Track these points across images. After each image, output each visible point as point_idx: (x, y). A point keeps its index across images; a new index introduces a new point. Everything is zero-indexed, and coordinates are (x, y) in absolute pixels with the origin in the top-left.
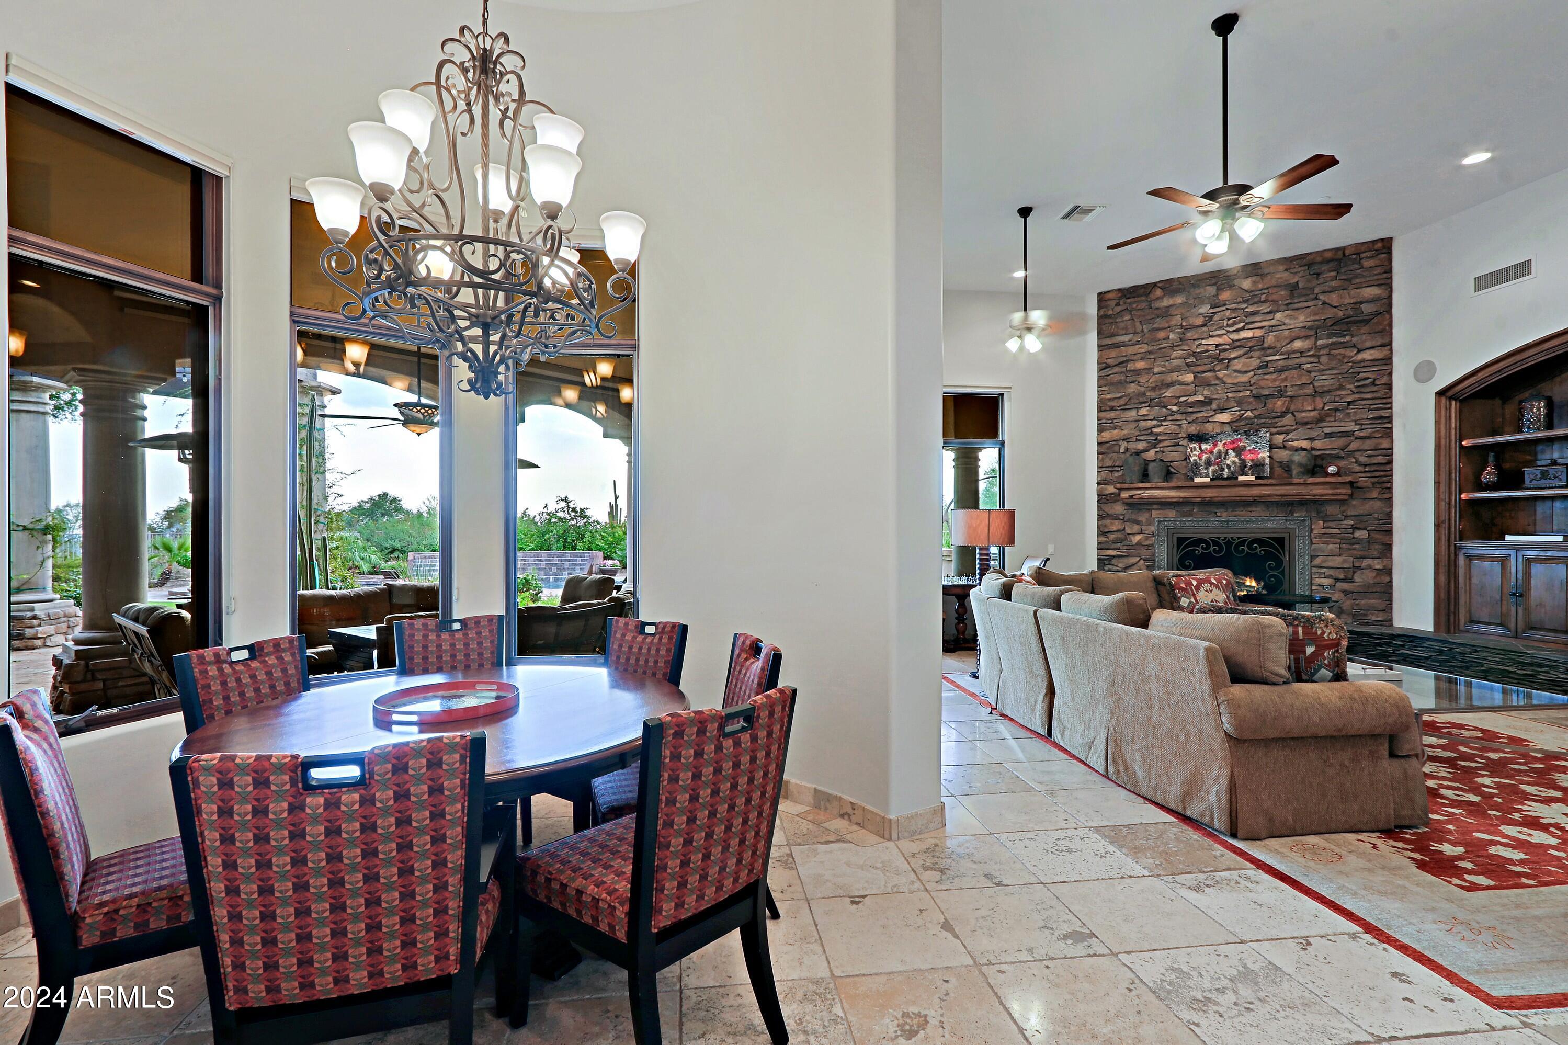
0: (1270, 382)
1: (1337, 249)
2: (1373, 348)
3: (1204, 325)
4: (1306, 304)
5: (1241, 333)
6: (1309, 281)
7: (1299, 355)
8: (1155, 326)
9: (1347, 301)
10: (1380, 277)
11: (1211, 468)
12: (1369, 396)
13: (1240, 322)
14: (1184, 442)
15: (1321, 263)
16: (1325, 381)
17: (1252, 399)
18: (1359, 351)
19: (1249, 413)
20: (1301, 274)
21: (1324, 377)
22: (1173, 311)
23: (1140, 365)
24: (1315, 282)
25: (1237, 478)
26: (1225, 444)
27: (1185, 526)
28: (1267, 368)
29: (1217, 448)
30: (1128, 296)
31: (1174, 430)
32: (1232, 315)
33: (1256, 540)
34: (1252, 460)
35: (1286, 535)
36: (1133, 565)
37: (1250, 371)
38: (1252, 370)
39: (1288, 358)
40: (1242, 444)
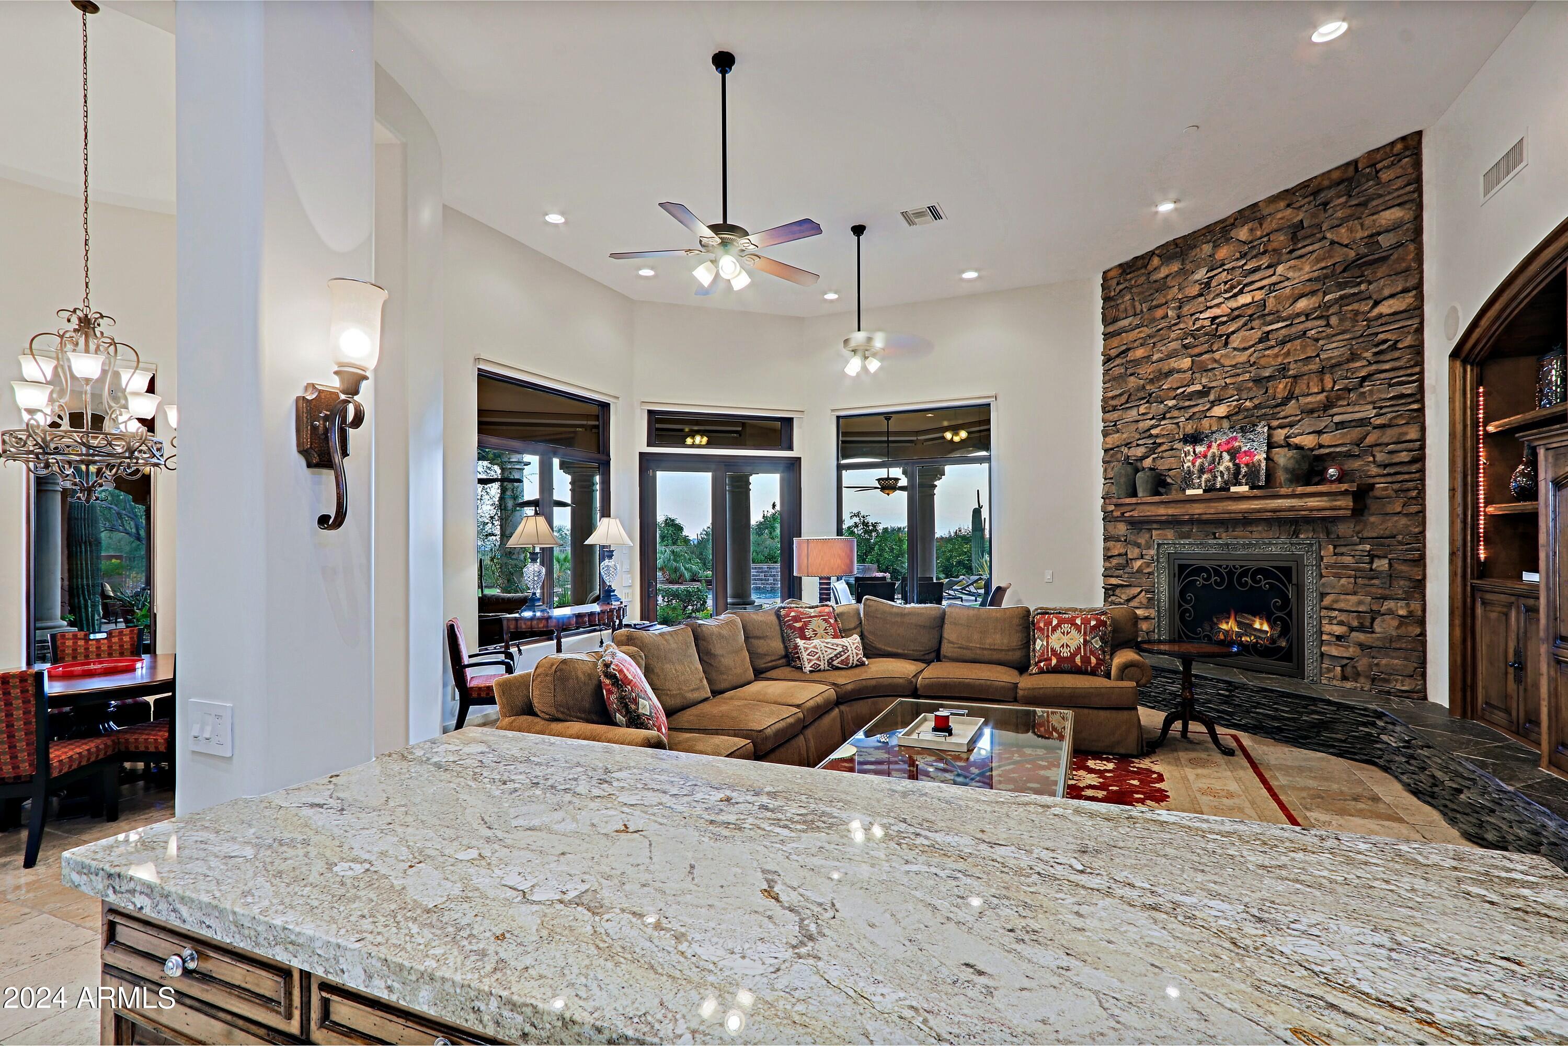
0: (1271, 359)
1: (1348, 164)
2: (1392, 296)
3: (1201, 295)
4: (1310, 248)
5: (1239, 297)
6: (1314, 216)
7: (1303, 318)
8: (1155, 303)
9: (1360, 234)
10: (1402, 192)
11: (1205, 477)
12: (1387, 366)
13: (1239, 284)
14: (1178, 445)
15: (1329, 187)
16: (1334, 350)
17: (1251, 384)
18: (1376, 303)
19: (1248, 404)
20: (1304, 209)
21: (1334, 345)
22: (1170, 282)
23: (1140, 353)
24: (1322, 216)
25: (1229, 489)
26: (1219, 445)
27: (1185, 550)
28: (1269, 340)
29: (1211, 451)
30: (1128, 271)
31: (1172, 430)
32: (1230, 277)
33: (1260, 571)
34: (1247, 465)
35: (1293, 565)
36: (1134, 597)
37: (1250, 347)
38: (1253, 346)
39: (1291, 324)
40: (1237, 444)
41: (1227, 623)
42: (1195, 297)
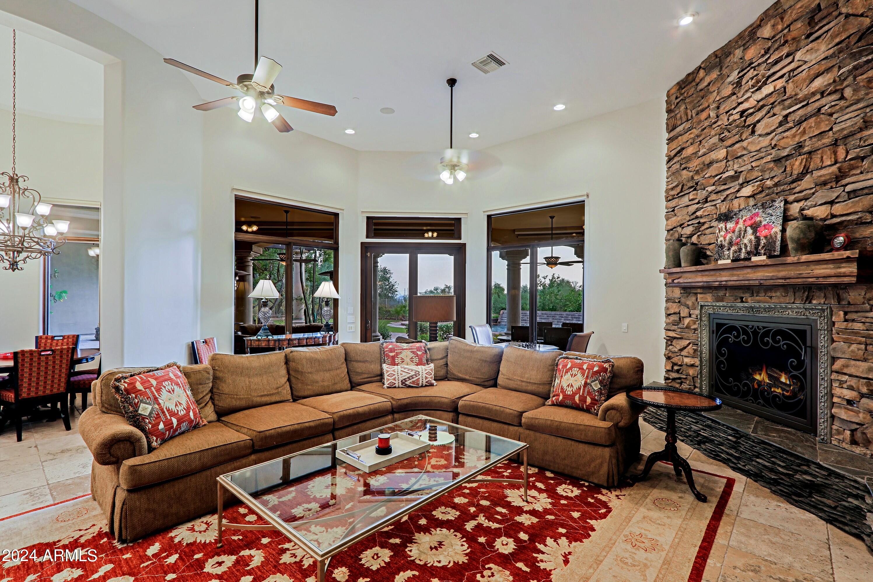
0: (789, 140)
3: (734, 94)
5: (763, 89)
7: (818, 96)
8: (701, 108)
11: (733, 248)
13: (763, 77)
14: (714, 224)
16: (847, 121)
17: (772, 165)
19: (769, 183)
21: (847, 116)
22: (711, 88)
23: (690, 151)
25: (750, 259)
26: (745, 221)
27: (721, 311)
28: (788, 123)
29: (739, 226)
30: (683, 86)
31: (711, 211)
32: (755, 73)
33: (780, 332)
34: (766, 237)
35: (807, 328)
36: (685, 348)
37: (772, 132)
38: (774, 130)
39: (808, 104)
40: (758, 219)
41: (760, 374)
42: (729, 97)
